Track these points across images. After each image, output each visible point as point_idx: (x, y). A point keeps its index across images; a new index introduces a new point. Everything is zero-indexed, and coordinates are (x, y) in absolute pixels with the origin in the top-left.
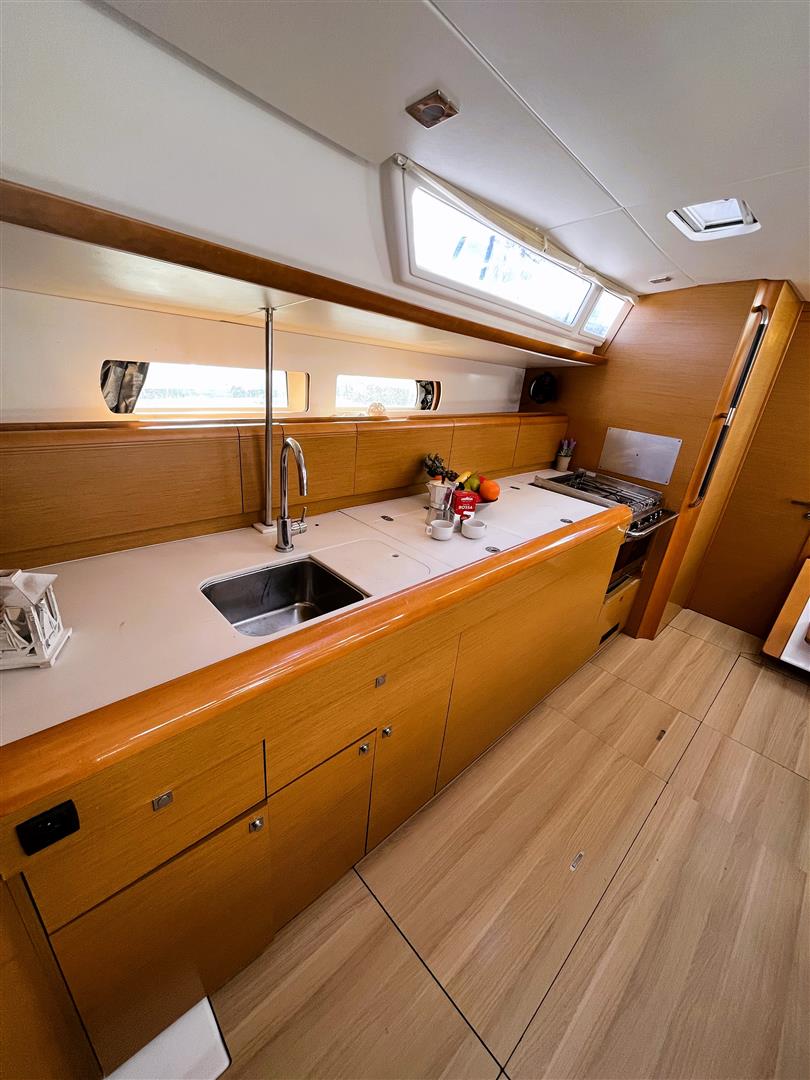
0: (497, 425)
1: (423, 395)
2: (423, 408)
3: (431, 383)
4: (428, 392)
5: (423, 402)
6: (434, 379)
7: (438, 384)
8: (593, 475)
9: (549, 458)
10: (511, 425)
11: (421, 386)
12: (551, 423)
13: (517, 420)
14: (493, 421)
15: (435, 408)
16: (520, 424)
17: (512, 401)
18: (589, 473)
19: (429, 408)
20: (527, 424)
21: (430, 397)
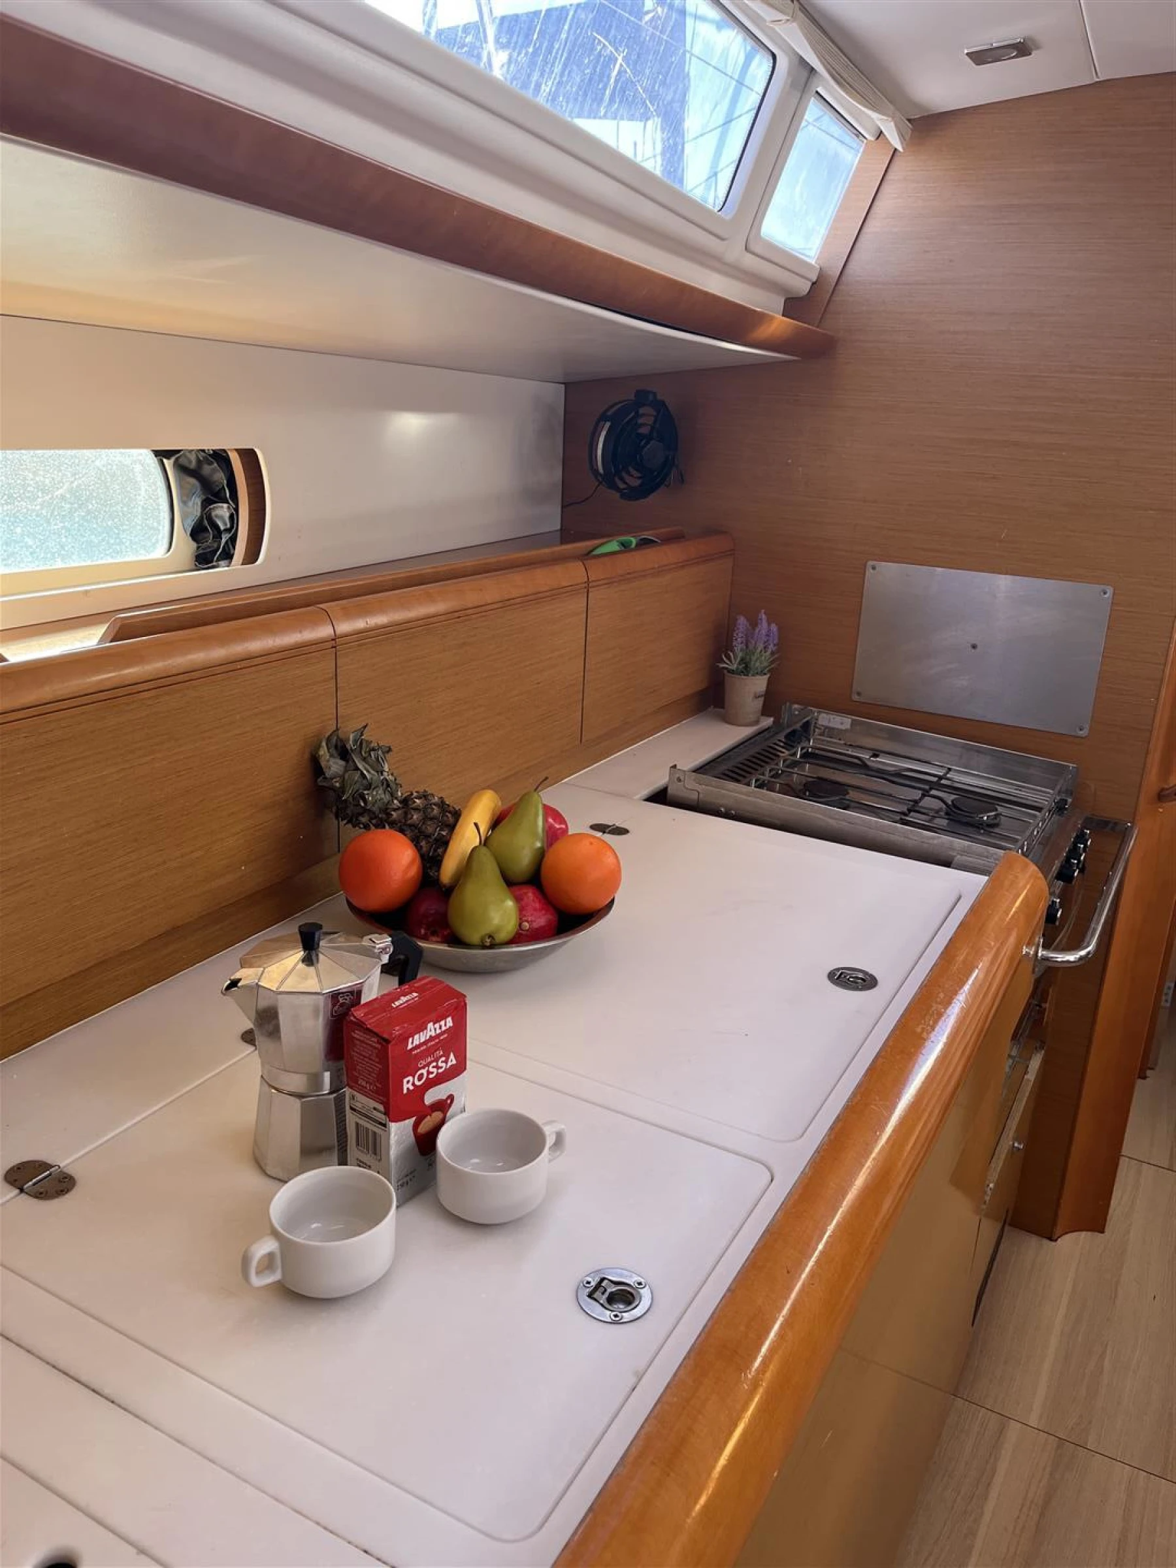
0: (506, 604)
1: (196, 504)
2: (204, 560)
3: (220, 457)
4: (212, 495)
5: (197, 533)
6: (229, 441)
7: (249, 456)
8: (841, 722)
9: (692, 681)
10: (555, 594)
11: (182, 468)
12: (683, 565)
13: (575, 573)
14: (489, 590)
15: (252, 556)
16: (588, 586)
17: (533, 496)
18: (827, 719)
19: (228, 556)
20: (610, 582)
21: (222, 512)
